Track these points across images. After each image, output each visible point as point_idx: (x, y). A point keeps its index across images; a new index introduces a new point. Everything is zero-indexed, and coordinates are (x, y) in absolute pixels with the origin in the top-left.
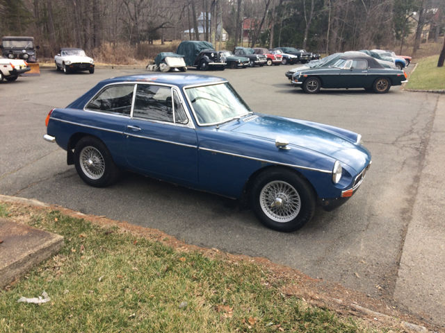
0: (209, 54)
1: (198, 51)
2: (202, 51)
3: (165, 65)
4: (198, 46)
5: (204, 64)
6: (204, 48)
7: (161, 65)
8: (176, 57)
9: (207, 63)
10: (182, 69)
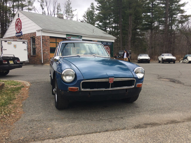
3: (187, 60)
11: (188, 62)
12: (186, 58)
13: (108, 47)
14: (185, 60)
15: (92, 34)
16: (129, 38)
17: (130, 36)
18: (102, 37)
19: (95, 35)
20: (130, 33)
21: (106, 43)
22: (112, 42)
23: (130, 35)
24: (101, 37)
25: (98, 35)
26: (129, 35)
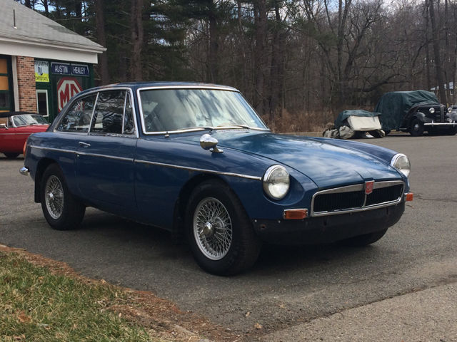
0: (426, 110)
1: (408, 106)
2: (416, 105)
3: (347, 128)
4: (408, 99)
5: (417, 126)
6: (419, 102)
7: (341, 128)
8: (366, 116)
9: (421, 123)
10: (375, 134)
11: (351, 134)
12: (345, 122)
13: (73, 82)
14: (343, 130)
15: (11, 30)
16: (133, 47)
17: (137, 39)
18: (51, 42)
19: (23, 33)
20: (136, 26)
21: (66, 70)
22: (90, 65)
23: (137, 33)
24: (50, 45)
25: (34, 34)
26: (134, 35)
